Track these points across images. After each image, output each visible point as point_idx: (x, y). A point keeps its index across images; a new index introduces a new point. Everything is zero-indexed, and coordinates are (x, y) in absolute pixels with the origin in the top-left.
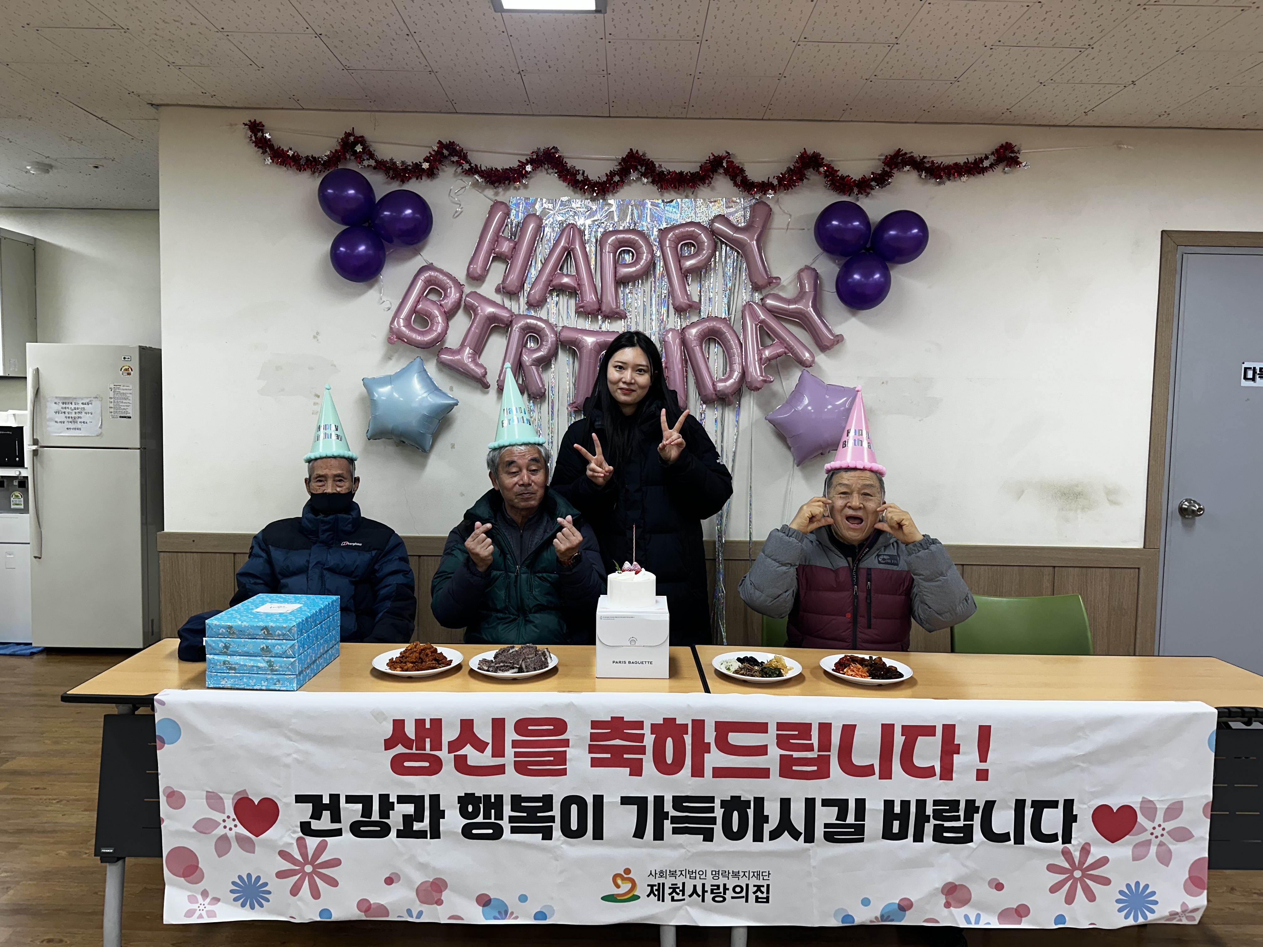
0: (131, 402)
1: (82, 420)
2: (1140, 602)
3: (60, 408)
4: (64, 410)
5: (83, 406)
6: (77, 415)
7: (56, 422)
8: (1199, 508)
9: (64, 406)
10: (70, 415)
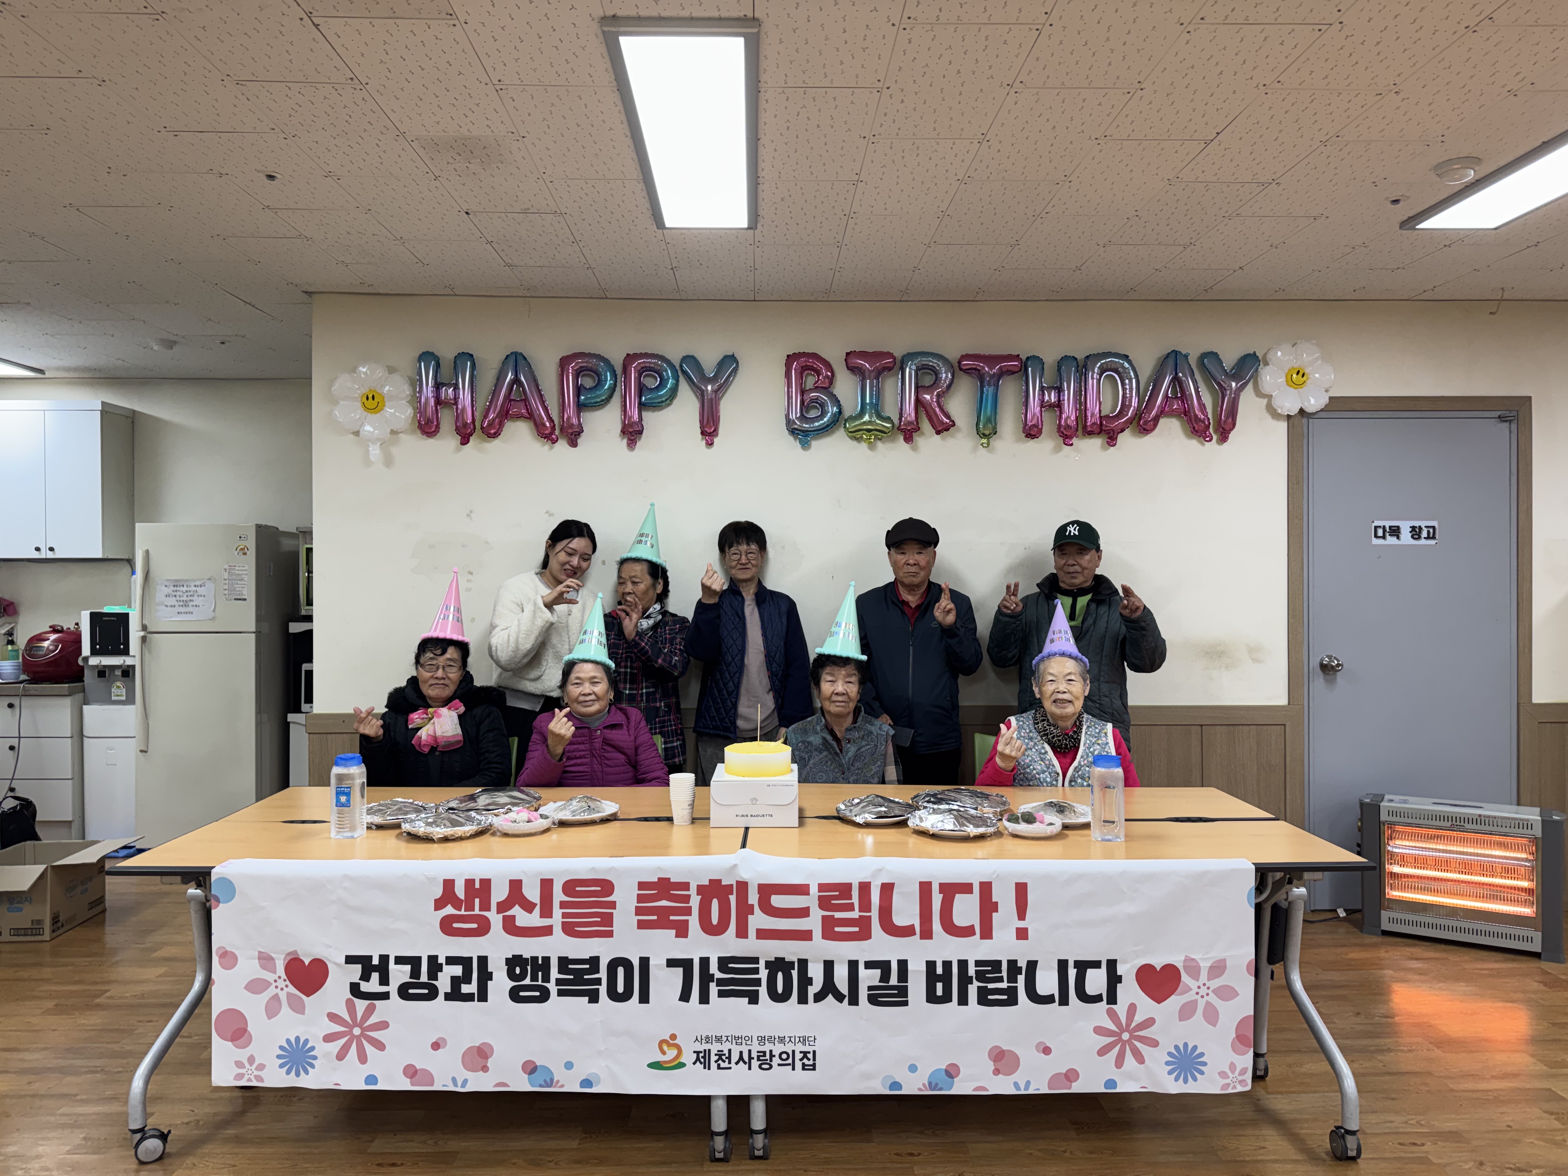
0: (246, 583)
1: (194, 603)
2: (1288, 759)
3: (171, 592)
4: (175, 593)
5: (195, 589)
6: (189, 598)
7: (166, 606)
8: (1338, 664)
9: (175, 589)
10: (181, 599)
